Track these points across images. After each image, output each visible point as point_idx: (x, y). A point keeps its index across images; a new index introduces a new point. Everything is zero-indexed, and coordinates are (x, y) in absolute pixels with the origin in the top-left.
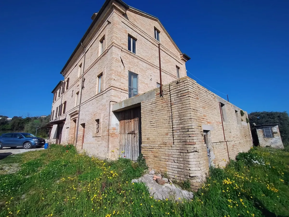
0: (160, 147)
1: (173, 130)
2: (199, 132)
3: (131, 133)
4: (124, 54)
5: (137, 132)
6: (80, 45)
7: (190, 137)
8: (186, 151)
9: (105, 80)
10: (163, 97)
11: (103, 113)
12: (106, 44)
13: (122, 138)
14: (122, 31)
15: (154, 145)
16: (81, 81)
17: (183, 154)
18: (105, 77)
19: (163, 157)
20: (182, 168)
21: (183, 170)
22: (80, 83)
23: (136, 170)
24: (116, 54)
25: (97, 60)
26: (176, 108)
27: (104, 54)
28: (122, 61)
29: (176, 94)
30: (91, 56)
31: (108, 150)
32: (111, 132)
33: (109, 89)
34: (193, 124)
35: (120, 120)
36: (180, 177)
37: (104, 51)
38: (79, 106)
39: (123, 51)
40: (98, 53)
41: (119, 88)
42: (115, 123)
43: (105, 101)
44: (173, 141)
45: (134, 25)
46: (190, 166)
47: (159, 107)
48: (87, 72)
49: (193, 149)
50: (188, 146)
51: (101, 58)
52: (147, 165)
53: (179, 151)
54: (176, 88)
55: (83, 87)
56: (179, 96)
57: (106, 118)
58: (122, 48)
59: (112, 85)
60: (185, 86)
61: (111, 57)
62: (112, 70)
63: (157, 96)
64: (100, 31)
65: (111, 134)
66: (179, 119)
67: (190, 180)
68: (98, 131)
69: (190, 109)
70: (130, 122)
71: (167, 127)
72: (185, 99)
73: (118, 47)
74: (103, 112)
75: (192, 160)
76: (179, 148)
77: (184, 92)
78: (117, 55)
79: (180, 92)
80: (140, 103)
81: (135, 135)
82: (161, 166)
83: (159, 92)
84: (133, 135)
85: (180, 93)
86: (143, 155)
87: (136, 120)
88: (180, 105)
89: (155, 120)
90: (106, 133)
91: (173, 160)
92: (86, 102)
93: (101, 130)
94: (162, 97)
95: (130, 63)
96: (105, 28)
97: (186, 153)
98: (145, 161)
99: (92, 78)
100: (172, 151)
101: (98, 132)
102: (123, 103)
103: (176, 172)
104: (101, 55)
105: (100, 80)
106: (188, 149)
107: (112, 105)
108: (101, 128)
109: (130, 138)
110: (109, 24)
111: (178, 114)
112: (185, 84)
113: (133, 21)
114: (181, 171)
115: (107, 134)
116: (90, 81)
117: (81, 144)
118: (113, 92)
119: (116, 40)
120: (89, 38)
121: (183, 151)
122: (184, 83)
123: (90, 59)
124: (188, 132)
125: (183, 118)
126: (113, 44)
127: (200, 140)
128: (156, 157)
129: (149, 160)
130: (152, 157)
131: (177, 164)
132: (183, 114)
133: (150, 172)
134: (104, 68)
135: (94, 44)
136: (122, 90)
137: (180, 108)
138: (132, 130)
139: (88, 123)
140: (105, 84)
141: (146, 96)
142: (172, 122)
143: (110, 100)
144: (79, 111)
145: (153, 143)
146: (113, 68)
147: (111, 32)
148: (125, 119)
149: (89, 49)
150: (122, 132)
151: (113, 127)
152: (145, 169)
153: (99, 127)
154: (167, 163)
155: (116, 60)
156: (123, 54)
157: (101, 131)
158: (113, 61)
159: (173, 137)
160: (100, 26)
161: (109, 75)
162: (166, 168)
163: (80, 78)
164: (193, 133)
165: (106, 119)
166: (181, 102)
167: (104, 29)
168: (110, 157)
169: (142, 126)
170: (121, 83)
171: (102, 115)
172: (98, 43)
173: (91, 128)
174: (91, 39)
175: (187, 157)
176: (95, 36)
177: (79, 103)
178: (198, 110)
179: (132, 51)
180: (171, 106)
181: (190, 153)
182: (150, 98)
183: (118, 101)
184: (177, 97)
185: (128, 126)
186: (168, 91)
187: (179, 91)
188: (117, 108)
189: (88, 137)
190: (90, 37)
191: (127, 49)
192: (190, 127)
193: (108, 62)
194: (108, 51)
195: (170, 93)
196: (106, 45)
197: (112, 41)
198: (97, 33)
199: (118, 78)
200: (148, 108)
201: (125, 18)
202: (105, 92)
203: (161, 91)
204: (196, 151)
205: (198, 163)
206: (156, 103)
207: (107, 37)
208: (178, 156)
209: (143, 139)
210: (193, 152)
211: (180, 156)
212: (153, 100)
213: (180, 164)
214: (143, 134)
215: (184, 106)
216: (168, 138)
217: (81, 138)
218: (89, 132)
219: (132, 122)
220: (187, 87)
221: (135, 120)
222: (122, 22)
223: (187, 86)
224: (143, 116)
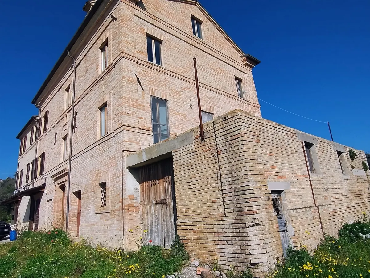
0: (205, 223)
1: (223, 194)
2: (261, 194)
3: (161, 203)
4: (142, 69)
5: (169, 200)
6: (65, 54)
7: (247, 202)
8: (243, 225)
9: (112, 115)
10: (205, 142)
11: (111, 171)
12: (111, 53)
13: (146, 213)
14: (135, 31)
15: (197, 220)
16: (70, 115)
17: (239, 230)
18: (111, 109)
19: (211, 238)
20: (239, 251)
21: (241, 255)
22: (68, 120)
23: (169, 262)
24: (128, 70)
25: (96, 81)
26: (226, 158)
27: (107, 70)
28: (138, 80)
29: (224, 137)
30: (86, 73)
31: (123, 234)
32: (126, 203)
33: (119, 131)
34: (251, 183)
35: (140, 182)
36: (236, 267)
37: (107, 66)
38: (68, 161)
39: (140, 64)
40: (97, 68)
41: (137, 126)
42: (133, 188)
43: (114, 150)
44: (224, 210)
45: (155, 18)
46: (250, 248)
47: (200, 158)
48: (80, 101)
49: (253, 221)
50: (245, 217)
51: (103, 77)
52: (188, 253)
53: (234, 226)
54: (223, 128)
55: (74, 128)
56: (229, 139)
57: (118, 179)
58: (138, 59)
59: (124, 124)
60: (236, 125)
61: (121, 76)
62: (123, 97)
63: (197, 140)
64: (99, 31)
65: (126, 206)
66: (230, 175)
67: (252, 269)
68: (105, 202)
69: (245, 159)
70: (158, 184)
71: (215, 190)
72: (238, 144)
73: (131, 58)
74: (112, 169)
75: (253, 238)
76: (233, 222)
77: (235, 133)
78: (129, 72)
79: (230, 133)
80: (171, 153)
81: (167, 205)
82: (209, 253)
83: (199, 133)
84: (164, 206)
85: (230, 135)
86: (181, 238)
87: (168, 181)
88: (231, 153)
89: (195, 179)
90: (118, 206)
91: (226, 241)
92: (81, 153)
93: (110, 201)
94: (203, 141)
95: (152, 82)
96: (108, 27)
97: (244, 228)
98: (184, 246)
99: (89, 111)
100: (223, 226)
101: (105, 204)
102: (144, 153)
103: (231, 260)
104: (102, 71)
105: (104, 113)
106: (246, 221)
107: (125, 157)
108: (110, 197)
109: (160, 211)
110: (114, 21)
111: (229, 168)
112: (236, 121)
113: (154, 11)
114: (238, 257)
115: (120, 207)
116: (87, 116)
117: (76, 228)
118: (126, 135)
119: (127, 48)
120: (81, 43)
121: (239, 226)
122: (234, 120)
123: (83, 79)
124: (244, 195)
125: (236, 174)
126: (122, 54)
127: (265, 207)
128: (200, 239)
129: (190, 244)
130: (194, 239)
131: (232, 247)
132: (235, 167)
133: (193, 263)
134: (109, 94)
135: (89, 52)
136: (141, 129)
137: (231, 159)
138: (162, 198)
139: (86, 189)
140: (112, 122)
141: (180, 140)
142: (221, 181)
143: (121, 149)
144: (70, 169)
145: (194, 217)
146: (124, 95)
147: (118, 33)
148: (148, 180)
149: (81, 60)
150: (146, 201)
151: (129, 194)
152: (184, 260)
153: (105, 196)
154: (217, 246)
155: (128, 80)
156: (140, 69)
157: (109, 204)
158: (123, 82)
159: (224, 205)
160: (99, 24)
161: (119, 106)
162: (216, 254)
163: (68, 111)
164: (252, 196)
165: (116, 182)
166: (232, 149)
167: (105, 29)
168: (127, 247)
169: (176, 190)
170: (139, 118)
171: (110, 175)
172: (97, 51)
173: (92, 198)
174: (85, 44)
175: (245, 234)
176: (91, 39)
177: (68, 155)
178: (259, 159)
179: (154, 62)
180: (218, 156)
181: (249, 227)
182: (185, 144)
183: (136, 150)
184: (225, 142)
185: (155, 190)
186: (213, 133)
187: (228, 132)
188: (135, 161)
189: (87, 214)
190: (83, 41)
191: (146, 59)
192: (246, 188)
193: (116, 85)
194: (114, 65)
195: (215, 136)
196: (110, 56)
197: (121, 50)
198: (94, 35)
199: (133, 110)
200: (184, 160)
201: (139, 9)
202: (113, 135)
203: (202, 133)
204: (258, 224)
205: (263, 242)
206: (195, 152)
207: (111, 42)
208: (232, 234)
209: (179, 211)
210: (254, 225)
211: (234, 233)
212: (191, 146)
213: (235, 246)
214: (178, 203)
215: (236, 155)
216: (216, 208)
217: (75, 218)
218: (90, 206)
219: (161, 185)
220: (239, 126)
221: (166, 180)
222: (135, 15)
223: (239, 124)
224: (177, 174)
